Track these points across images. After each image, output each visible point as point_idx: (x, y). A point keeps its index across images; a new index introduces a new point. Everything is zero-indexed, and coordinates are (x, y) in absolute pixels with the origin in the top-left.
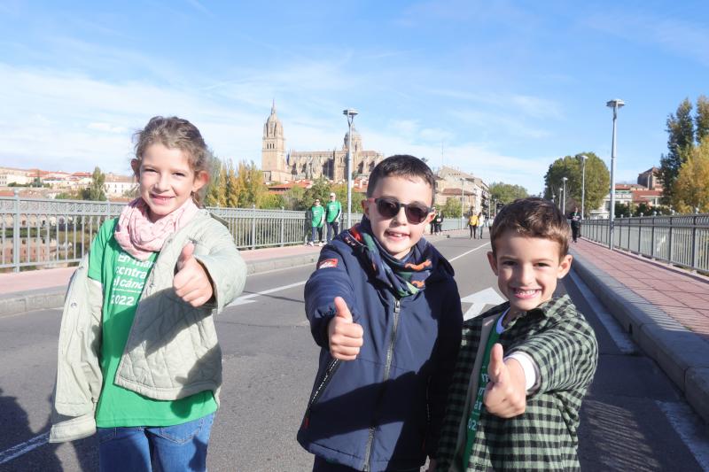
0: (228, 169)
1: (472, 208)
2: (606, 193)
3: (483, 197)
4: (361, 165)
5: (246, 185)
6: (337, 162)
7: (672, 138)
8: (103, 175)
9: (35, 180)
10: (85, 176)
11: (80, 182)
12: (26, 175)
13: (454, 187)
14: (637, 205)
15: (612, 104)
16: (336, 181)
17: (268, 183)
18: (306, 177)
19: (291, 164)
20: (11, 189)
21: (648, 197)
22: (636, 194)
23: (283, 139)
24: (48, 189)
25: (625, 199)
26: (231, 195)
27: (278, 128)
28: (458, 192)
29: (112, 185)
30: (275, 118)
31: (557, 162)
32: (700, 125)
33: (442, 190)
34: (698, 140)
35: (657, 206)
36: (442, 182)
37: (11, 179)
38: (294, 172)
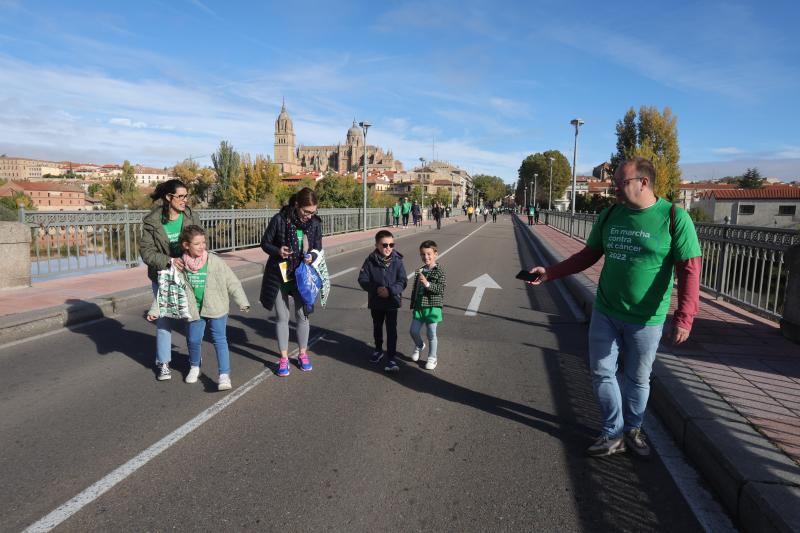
0: (247, 162)
1: (458, 196)
2: (567, 185)
3: (467, 187)
4: (362, 158)
5: (263, 176)
6: (341, 156)
7: (620, 140)
8: (132, 168)
9: (68, 172)
10: (114, 168)
11: (110, 174)
12: (59, 167)
13: (444, 178)
14: (592, 195)
15: (575, 122)
16: (341, 172)
17: (281, 174)
18: (315, 169)
19: (301, 157)
20: (46, 180)
21: (600, 188)
22: (591, 185)
23: (293, 135)
24: (81, 180)
25: (582, 190)
26: (250, 186)
27: (289, 125)
28: (446, 183)
29: (140, 176)
30: (285, 116)
31: (529, 158)
32: (641, 129)
33: (433, 181)
34: (640, 142)
35: (607, 195)
36: (433, 174)
37: (45, 171)
38: (303, 165)
